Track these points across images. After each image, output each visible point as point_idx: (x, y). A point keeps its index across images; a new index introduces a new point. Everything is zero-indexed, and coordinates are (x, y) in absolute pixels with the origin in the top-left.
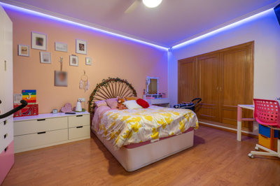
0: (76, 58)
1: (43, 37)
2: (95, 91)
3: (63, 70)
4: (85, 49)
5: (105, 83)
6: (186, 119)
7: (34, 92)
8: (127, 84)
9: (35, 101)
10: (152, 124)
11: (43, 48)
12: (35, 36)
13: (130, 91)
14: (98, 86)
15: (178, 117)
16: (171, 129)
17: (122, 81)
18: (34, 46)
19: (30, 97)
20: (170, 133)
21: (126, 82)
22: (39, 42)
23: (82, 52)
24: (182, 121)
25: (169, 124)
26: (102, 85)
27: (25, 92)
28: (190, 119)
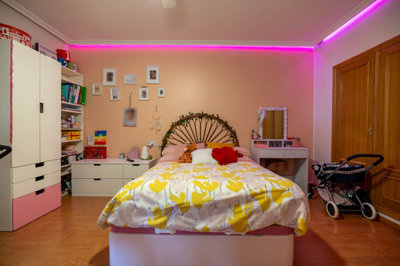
0: (147, 90)
1: (113, 71)
2: (169, 132)
3: (132, 107)
4: (157, 76)
5: (183, 121)
6: (256, 204)
7: (104, 133)
8: (220, 121)
9: (104, 143)
10: (155, 199)
11: (113, 83)
12: (106, 71)
13: (225, 132)
14: (174, 126)
15: (233, 194)
16: (203, 217)
17: (211, 117)
18: (106, 83)
19: (100, 138)
20: (200, 226)
21: (218, 119)
22: (110, 77)
23: (153, 81)
24: (243, 207)
25: (199, 206)
26: (178, 123)
27: (98, 133)
28: (274, 205)
